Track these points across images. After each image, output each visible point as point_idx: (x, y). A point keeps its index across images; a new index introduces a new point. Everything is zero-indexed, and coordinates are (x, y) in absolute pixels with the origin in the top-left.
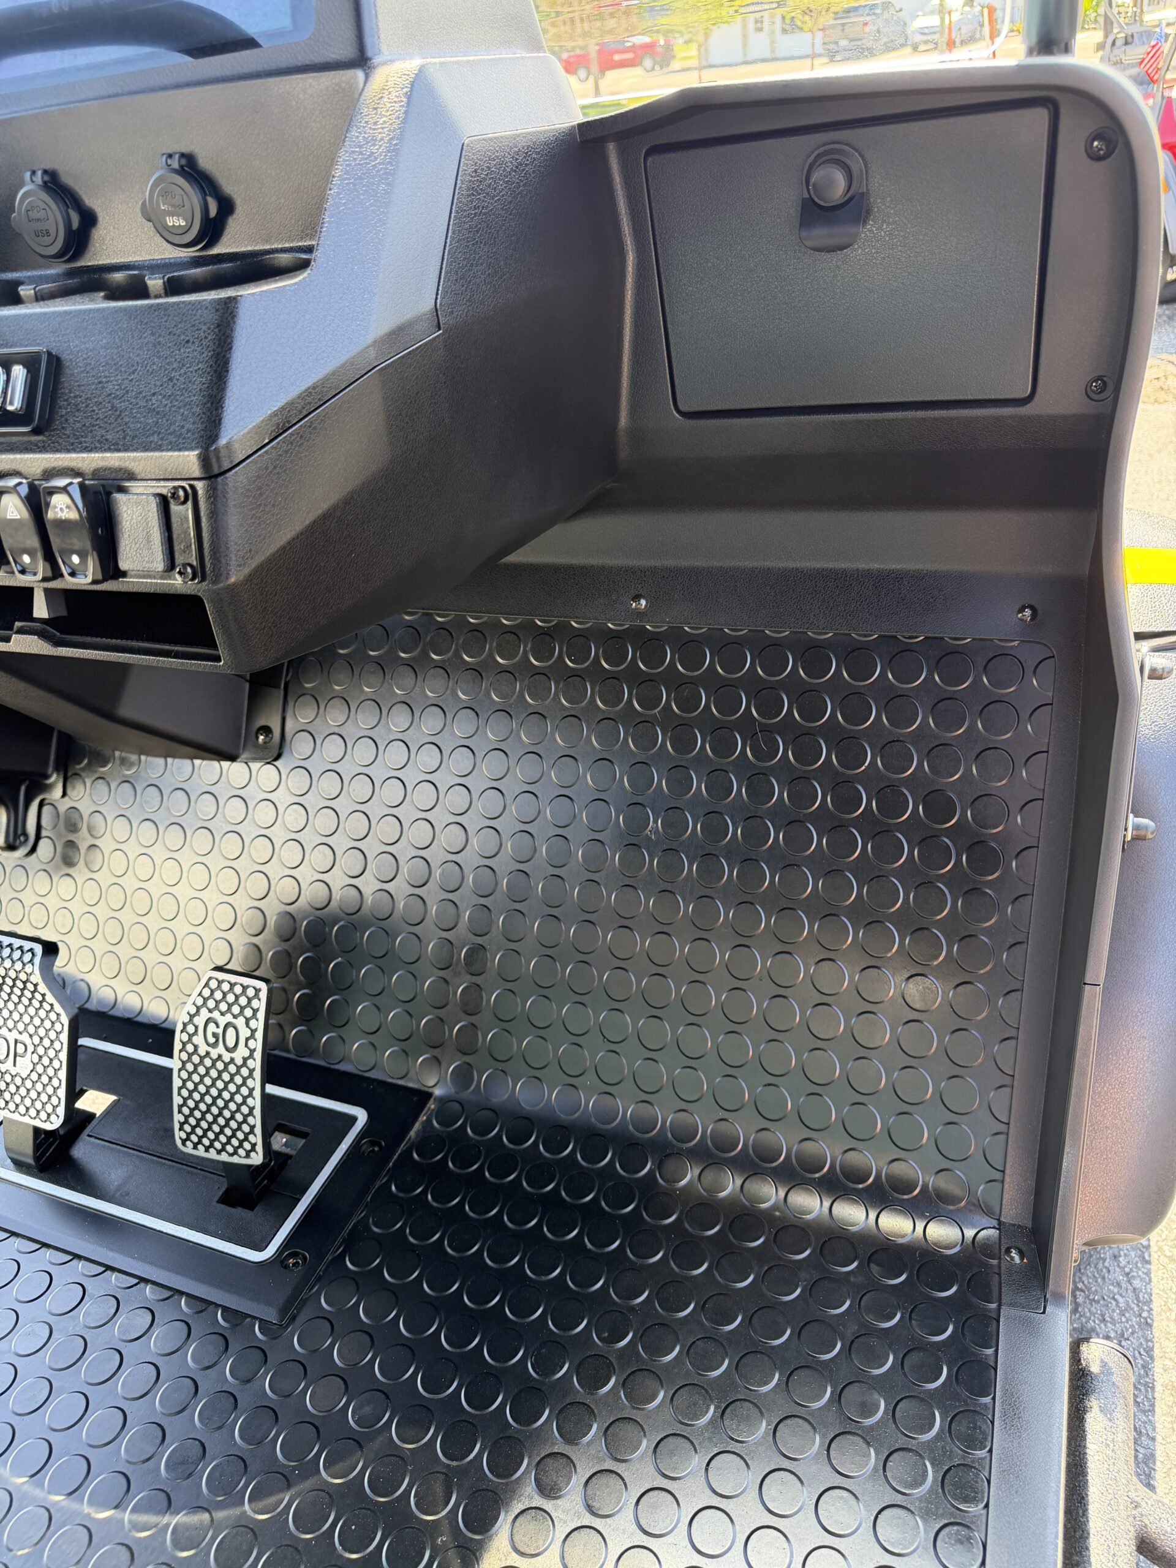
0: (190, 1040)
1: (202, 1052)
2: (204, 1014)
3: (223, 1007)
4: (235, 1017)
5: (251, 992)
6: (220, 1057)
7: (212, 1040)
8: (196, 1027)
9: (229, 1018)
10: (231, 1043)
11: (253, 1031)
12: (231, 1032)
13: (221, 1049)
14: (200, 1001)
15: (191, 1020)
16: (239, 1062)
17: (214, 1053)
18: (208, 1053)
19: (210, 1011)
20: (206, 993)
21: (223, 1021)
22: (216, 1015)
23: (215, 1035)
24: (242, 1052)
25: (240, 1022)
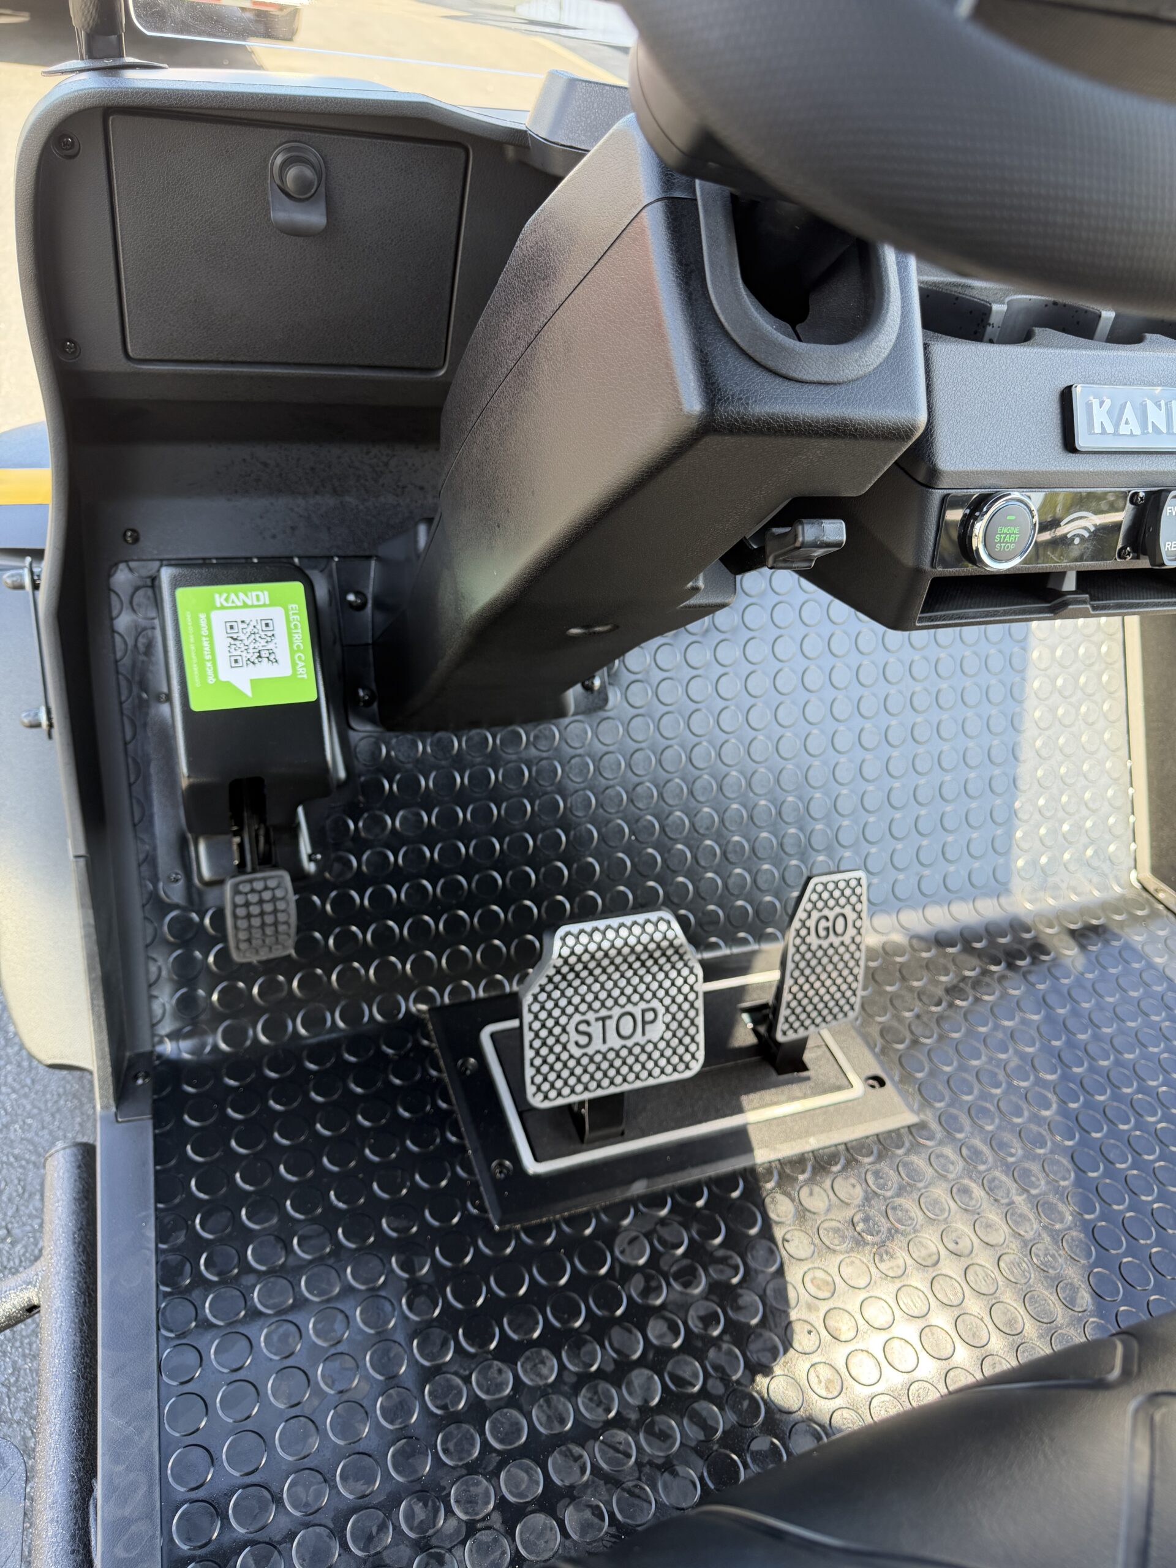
0: (804, 941)
1: (814, 947)
2: (815, 915)
3: (831, 903)
4: (843, 907)
5: (853, 883)
6: (831, 945)
7: (822, 933)
8: (809, 929)
9: (838, 910)
10: (840, 929)
11: (859, 913)
12: (840, 920)
13: (832, 937)
14: (809, 906)
15: (804, 925)
16: (847, 941)
17: (825, 944)
18: (820, 947)
19: (821, 910)
20: (815, 897)
21: (831, 915)
22: (826, 912)
23: (827, 929)
24: (851, 931)
25: (848, 910)
